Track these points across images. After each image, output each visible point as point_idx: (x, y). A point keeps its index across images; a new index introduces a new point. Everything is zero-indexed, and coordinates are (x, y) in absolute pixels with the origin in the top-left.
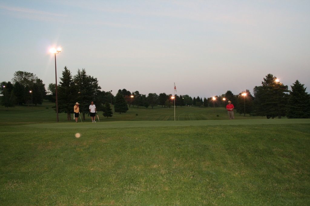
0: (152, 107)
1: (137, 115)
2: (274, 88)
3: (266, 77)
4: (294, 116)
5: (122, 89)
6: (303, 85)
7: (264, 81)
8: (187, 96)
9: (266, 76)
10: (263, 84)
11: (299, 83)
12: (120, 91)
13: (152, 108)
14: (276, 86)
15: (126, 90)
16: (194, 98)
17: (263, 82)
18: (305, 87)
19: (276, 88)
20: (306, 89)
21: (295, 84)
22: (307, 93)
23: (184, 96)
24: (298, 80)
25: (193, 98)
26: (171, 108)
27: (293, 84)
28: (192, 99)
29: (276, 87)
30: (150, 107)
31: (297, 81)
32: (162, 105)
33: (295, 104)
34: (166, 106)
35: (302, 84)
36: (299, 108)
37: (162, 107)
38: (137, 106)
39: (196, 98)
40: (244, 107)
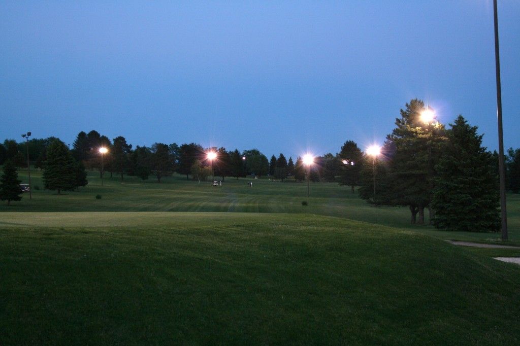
0: (159, 178)
1: (99, 197)
2: (420, 134)
3: (406, 108)
4: (449, 206)
5: (87, 132)
6: (475, 128)
7: (400, 117)
8: (255, 153)
9: (407, 105)
10: (399, 126)
11: (466, 124)
12: (82, 135)
13: (159, 182)
14: (423, 129)
15: (99, 135)
16: (274, 158)
17: (398, 120)
18: (479, 133)
19: (424, 136)
20: (481, 137)
21: (456, 124)
22: (484, 149)
23: (248, 152)
24: (463, 117)
25: (269, 159)
27: (451, 125)
28: (267, 160)
29: (423, 134)
30: (152, 178)
31: (461, 118)
32: (187, 174)
33: (452, 177)
35: (472, 126)
36: (462, 186)
37: (188, 179)
38: (119, 176)
39: (277, 157)
40: (373, 181)
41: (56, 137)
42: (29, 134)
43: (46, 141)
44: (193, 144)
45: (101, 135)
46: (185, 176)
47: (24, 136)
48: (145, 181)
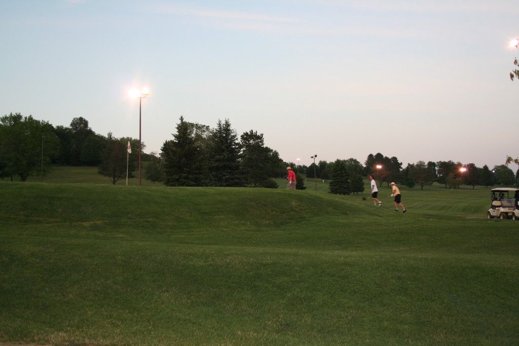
0: (422, 187)
12: (371, 156)
13: (422, 189)
23: (498, 167)
26: (458, 190)
30: (418, 186)
34: (448, 186)
37: (446, 188)
41: (354, 158)
42: (316, 156)
43: (347, 161)
44: (450, 161)
45: (384, 156)
46: (444, 185)
47: (312, 157)
48: (412, 188)
